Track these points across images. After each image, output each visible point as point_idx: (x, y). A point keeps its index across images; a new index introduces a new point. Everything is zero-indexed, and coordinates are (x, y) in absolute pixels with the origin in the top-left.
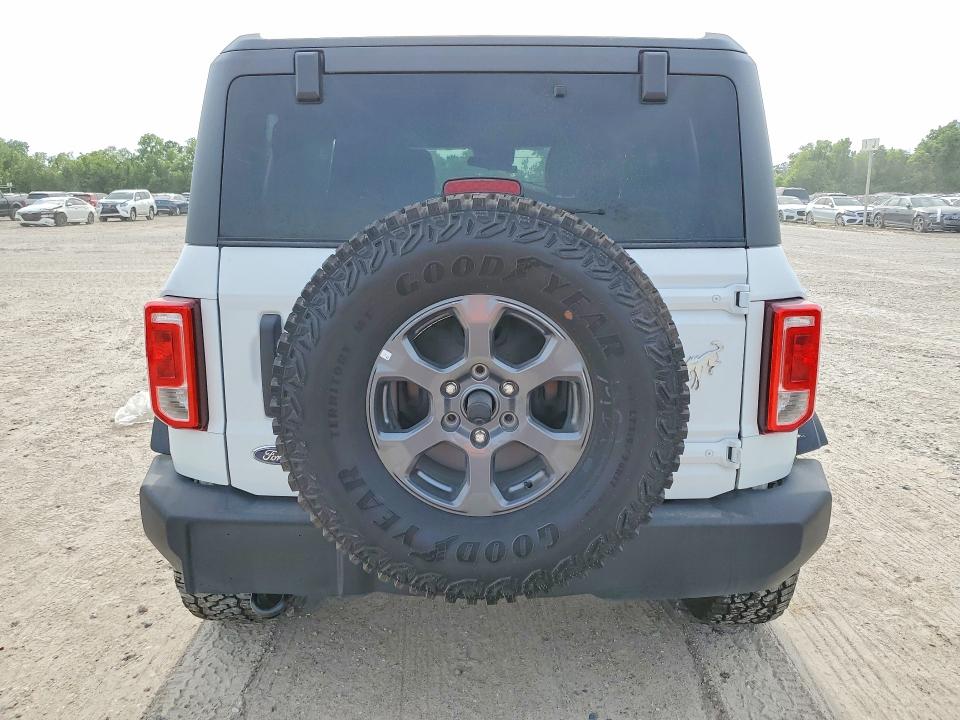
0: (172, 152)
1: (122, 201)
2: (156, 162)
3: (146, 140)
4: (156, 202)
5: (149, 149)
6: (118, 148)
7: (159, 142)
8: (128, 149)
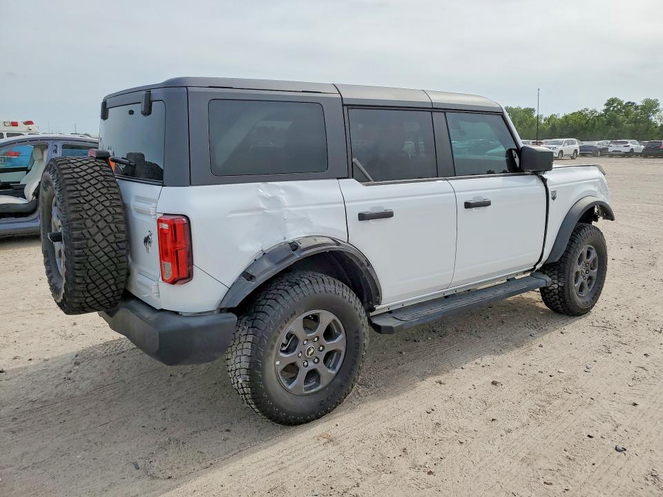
0: (629, 110)
1: (555, 146)
2: (615, 117)
3: (611, 102)
4: (580, 147)
5: (612, 109)
6: (590, 109)
7: (620, 103)
8: (597, 110)
